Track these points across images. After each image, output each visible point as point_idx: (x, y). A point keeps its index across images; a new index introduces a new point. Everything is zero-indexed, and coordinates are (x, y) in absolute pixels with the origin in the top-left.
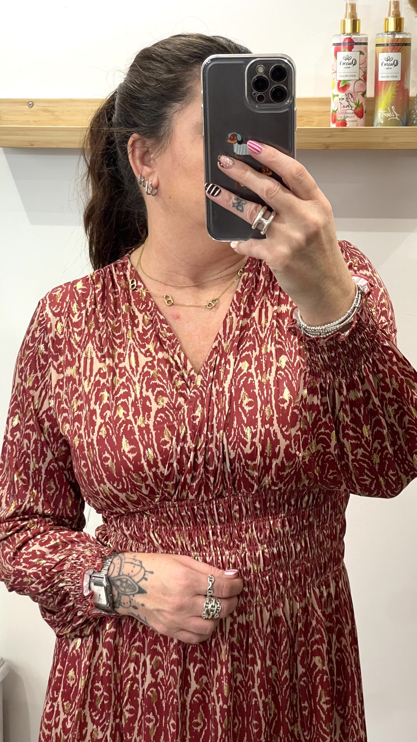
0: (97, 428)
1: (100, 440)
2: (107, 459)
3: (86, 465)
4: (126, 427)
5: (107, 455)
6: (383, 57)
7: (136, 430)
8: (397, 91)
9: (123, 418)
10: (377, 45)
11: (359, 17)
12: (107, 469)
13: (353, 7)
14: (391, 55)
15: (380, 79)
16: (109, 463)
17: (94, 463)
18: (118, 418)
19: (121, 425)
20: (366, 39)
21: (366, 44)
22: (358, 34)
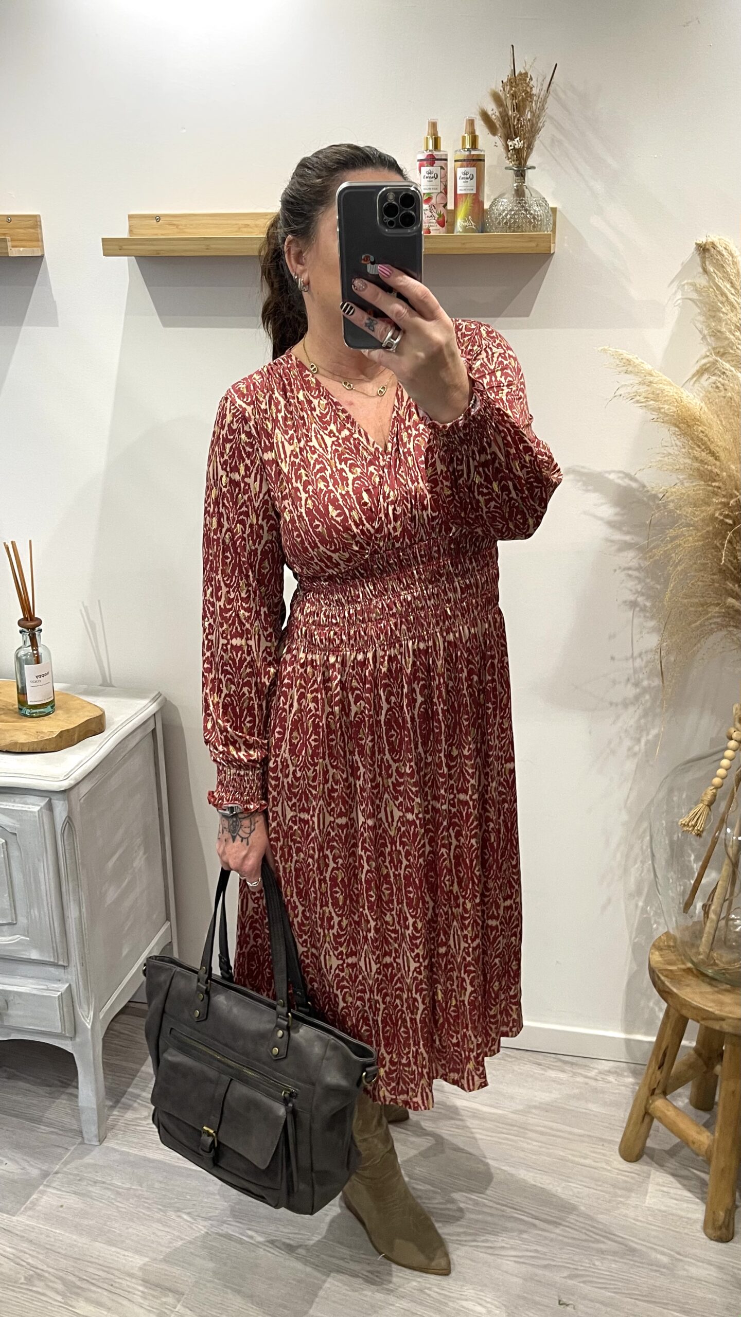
0: (303, 502)
1: (309, 511)
2: (318, 526)
3: (299, 536)
4: (329, 496)
5: (317, 522)
6: (460, 171)
7: (339, 497)
8: (474, 203)
9: (325, 489)
10: (456, 161)
11: (439, 135)
12: (319, 535)
13: (434, 125)
14: (468, 169)
15: (459, 192)
16: (320, 529)
17: (307, 532)
18: (321, 490)
19: (324, 496)
20: (446, 155)
21: (446, 160)
22: (440, 151)
